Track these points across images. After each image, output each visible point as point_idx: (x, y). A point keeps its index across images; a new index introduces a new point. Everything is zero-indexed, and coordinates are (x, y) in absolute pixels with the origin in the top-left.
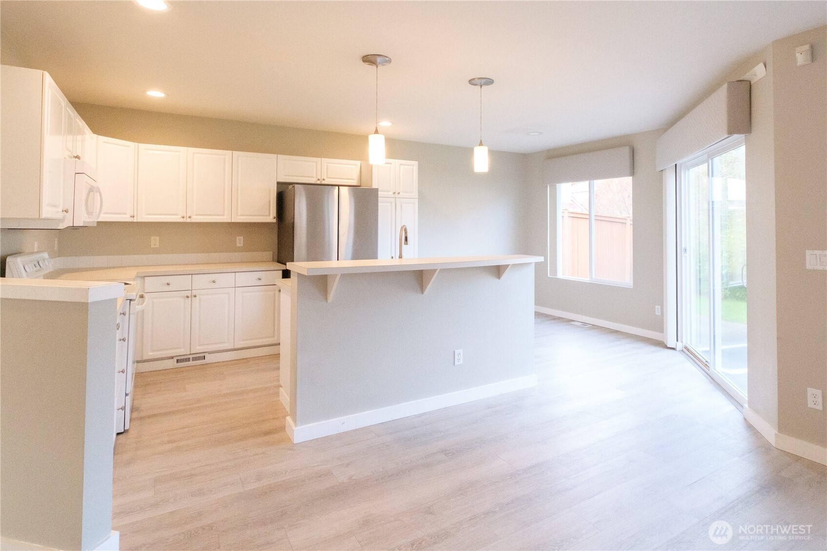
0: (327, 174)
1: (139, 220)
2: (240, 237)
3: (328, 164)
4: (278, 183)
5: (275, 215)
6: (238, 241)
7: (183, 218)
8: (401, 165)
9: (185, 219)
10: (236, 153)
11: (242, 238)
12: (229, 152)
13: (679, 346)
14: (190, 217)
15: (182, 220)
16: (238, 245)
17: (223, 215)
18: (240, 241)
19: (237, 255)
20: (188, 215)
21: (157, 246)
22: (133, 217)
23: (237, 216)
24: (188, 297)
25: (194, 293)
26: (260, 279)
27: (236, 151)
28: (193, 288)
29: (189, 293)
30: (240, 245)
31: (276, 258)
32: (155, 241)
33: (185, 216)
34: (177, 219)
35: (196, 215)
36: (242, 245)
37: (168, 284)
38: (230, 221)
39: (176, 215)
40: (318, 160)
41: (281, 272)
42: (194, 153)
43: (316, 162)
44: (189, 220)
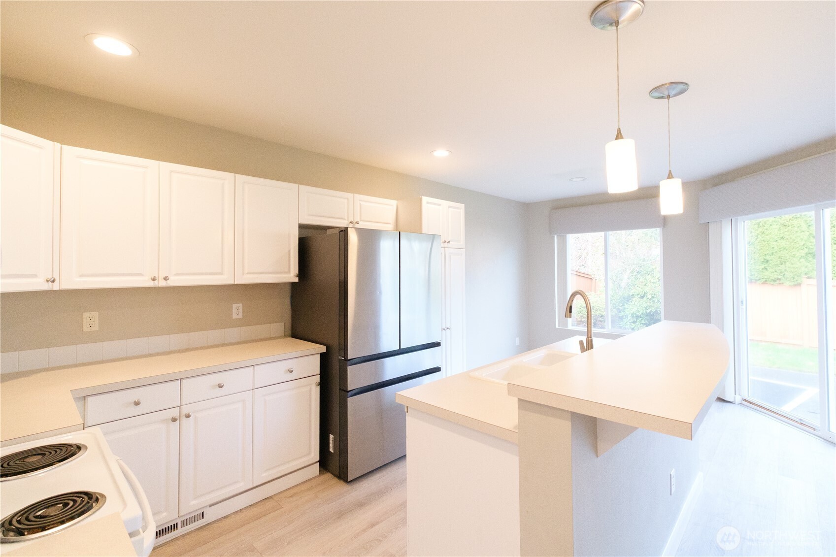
0: (360, 216)
1: (66, 286)
2: (238, 305)
3: (362, 203)
4: (302, 227)
5: (297, 272)
6: (234, 311)
7: (154, 279)
8: (450, 207)
9: (156, 282)
10: (239, 177)
11: (240, 305)
12: (229, 176)
13: (738, 399)
14: (166, 279)
15: (151, 284)
16: (235, 316)
17: (221, 274)
18: (237, 310)
19: (234, 333)
20: (162, 276)
21: (96, 328)
22: (53, 281)
23: (243, 274)
24: (174, 420)
25: (185, 410)
26: (291, 371)
27: (238, 174)
28: (183, 403)
29: (175, 413)
30: (238, 317)
31: (289, 332)
32: (91, 320)
33: (157, 276)
34: (144, 282)
35: (178, 274)
36: (241, 316)
37: (137, 404)
38: (231, 282)
39: (141, 275)
40: (350, 195)
41: (319, 356)
42: (172, 172)
43: (348, 199)
44: (163, 284)
